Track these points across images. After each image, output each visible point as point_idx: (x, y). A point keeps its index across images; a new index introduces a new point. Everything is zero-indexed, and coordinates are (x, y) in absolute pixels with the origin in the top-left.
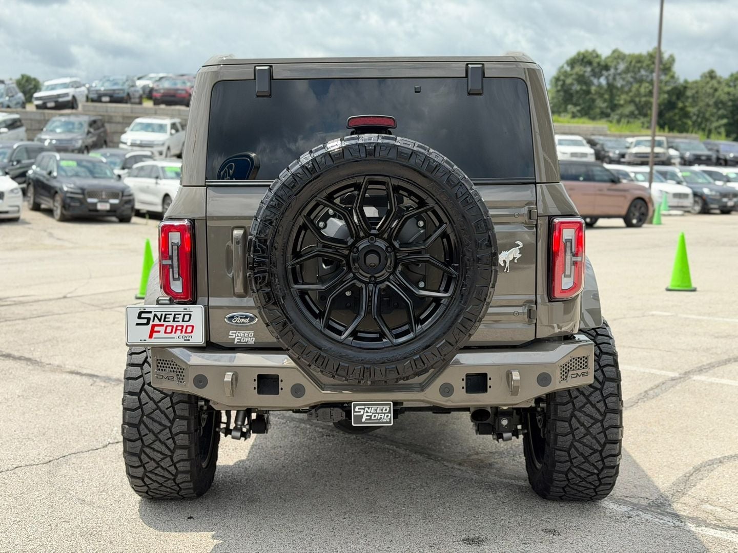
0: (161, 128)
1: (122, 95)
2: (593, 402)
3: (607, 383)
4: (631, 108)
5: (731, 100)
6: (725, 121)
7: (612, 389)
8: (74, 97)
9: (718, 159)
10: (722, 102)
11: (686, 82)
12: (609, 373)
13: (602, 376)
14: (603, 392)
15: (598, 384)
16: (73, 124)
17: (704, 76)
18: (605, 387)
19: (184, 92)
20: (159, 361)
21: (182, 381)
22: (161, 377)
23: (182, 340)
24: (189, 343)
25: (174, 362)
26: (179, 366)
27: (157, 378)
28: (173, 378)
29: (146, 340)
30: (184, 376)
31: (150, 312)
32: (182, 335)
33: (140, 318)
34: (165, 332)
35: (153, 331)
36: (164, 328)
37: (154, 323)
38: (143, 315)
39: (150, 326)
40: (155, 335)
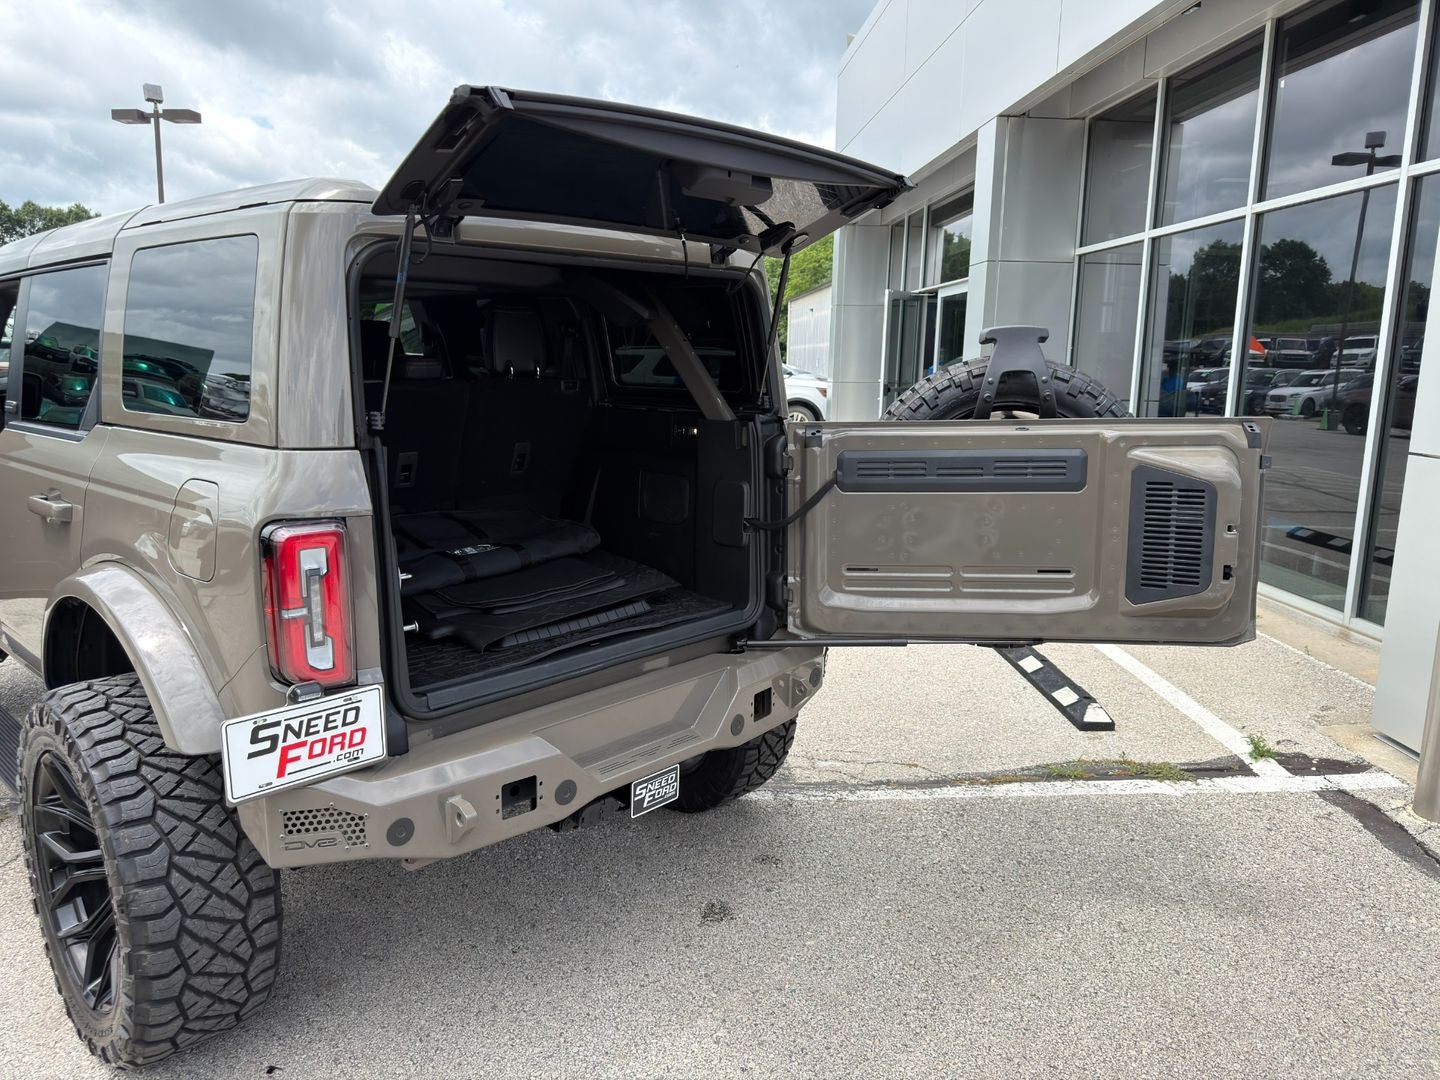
20: (289, 815)
21: (358, 841)
22: (299, 845)
23: (345, 762)
24: (356, 765)
25: (335, 810)
26: (348, 814)
27: (286, 849)
28: (332, 841)
29: (271, 784)
30: (362, 831)
31: (278, 724)
32: (343, 752)
33: (255, 740)
34: (311, 756)
35: (284, 761)
36: (307, 748)
37: (285, 744)
38: (262, 734)
39: (278, 753)
40: (290, 767)
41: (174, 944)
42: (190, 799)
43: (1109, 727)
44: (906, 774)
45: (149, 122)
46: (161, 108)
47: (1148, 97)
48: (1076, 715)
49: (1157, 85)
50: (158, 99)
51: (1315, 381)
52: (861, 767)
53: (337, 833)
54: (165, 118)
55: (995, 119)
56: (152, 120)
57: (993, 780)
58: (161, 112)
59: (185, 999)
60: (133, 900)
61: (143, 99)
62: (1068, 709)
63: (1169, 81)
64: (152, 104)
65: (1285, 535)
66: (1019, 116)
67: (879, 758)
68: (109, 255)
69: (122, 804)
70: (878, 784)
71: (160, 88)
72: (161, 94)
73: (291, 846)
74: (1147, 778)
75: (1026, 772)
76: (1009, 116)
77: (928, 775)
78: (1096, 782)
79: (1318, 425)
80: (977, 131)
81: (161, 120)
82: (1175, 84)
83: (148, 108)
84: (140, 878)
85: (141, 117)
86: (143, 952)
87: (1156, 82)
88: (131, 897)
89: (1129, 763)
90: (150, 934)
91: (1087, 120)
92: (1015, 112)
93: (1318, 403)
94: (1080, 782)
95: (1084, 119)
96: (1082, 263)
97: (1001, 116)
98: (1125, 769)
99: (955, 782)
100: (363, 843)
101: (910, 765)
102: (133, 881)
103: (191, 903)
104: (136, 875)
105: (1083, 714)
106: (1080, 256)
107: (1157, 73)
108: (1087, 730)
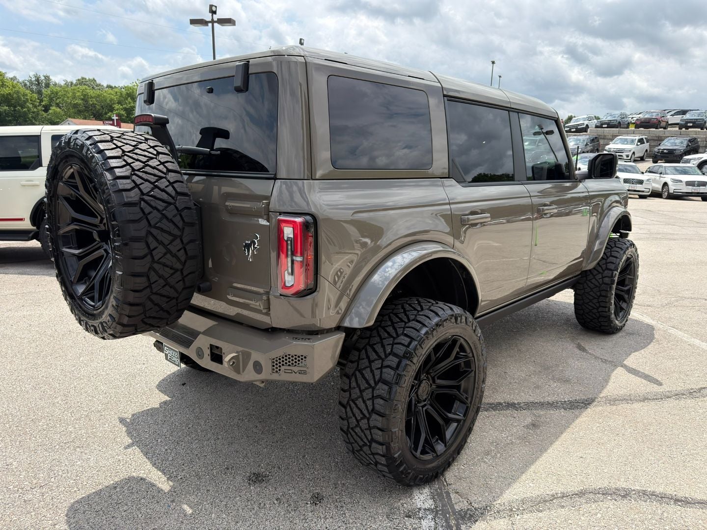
0: (632, 141)
1: (615, 123)
2: (364, 398)
3: (380, 384)
7: (383, 392)
8: (587, 125)
12: (386, 375)
13: (379, 376)
14: (374, 391)
15: (373, 382)
16: (580, 140)
18: (378, 387)
19: (655, 120)
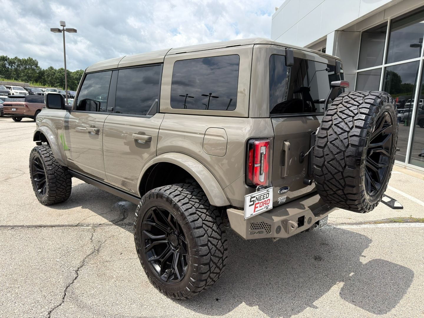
4: (26, 77)
5: (60, 77)
6: (59, 84)
9: (71, 96)
10: (58, 78)
11: (44, 70)
17: (49, 68)
20: (252, 224)
21: (269, 232)
22: (254, 233)
23: (265, 209)
24: (268, 210)
25: (264, 223)
26: (267, 224)
27: (251, 234)
28: (262, 232)
29: (252, 214)
30: (270, 229)
31: (254, 197)
32: (265, 206)
33: (251, 201)
34: (260, 207)
35: (255, 208)
36: (259, 204)
37: (256, 203)
38: (252, 199)
39: (254, 206)
40: (257, 210)
41: (208, 264)
42: (210, 221)
43: (402, 208)
44: (349, 221)
45: (61, 32)
46: (65, 28)
47: (384, 25)
48: (391, 204)
49: (387, 22)
50: (64, 25)
51: (401, 112)
52: (335, 219)
53: (264, 230)
54: (66, 31)
55: (334, 32)
56: (62, 32)
57: (375, 222)
58: (65, 29)
59: (208, 280)
60: (200, 250)
61: (60, 25)
62: (388, 203)
63: (391, 20)
64: (62, 27)
65: (418, 155)
66: (341, 31)
67: (339, 217)
68: (163, 63)
69: (195, 222)
70: (343, 224)
71: (65, 22)
72: (65, 24)
73: (252, 233)
74: (420, 222)
75: (384, 220)
76: (338, 31)
77: (356, 221)
78: (406, 223)
79: (403, 125)
80: (327, 35)
81: (65, 31)
82: (393, 21)
83: (61, 28)
84: (202, 244)
85: (59, 31)
86: (201, 266)
87: (387, 20)
88: (200, 249)
89: (413, 218)
90: (204, 261)
91: (361, 32)
92: (340, 30)
93: (402, 118)
94: (401, 223)
95: (360, 32)
96: (358, 75)
97: (335, 31)
98: (412, 220)
99: (365, 223)
100: (270, 233)
101: (350, 219)
102: (200, 244)
103: (213, 251)
104: (201, 243)
105: (394, 204)
106: (358, 73)
107: (388, 18)
108: (395, 209)
